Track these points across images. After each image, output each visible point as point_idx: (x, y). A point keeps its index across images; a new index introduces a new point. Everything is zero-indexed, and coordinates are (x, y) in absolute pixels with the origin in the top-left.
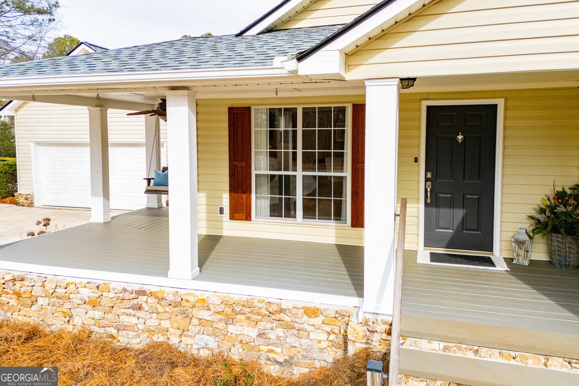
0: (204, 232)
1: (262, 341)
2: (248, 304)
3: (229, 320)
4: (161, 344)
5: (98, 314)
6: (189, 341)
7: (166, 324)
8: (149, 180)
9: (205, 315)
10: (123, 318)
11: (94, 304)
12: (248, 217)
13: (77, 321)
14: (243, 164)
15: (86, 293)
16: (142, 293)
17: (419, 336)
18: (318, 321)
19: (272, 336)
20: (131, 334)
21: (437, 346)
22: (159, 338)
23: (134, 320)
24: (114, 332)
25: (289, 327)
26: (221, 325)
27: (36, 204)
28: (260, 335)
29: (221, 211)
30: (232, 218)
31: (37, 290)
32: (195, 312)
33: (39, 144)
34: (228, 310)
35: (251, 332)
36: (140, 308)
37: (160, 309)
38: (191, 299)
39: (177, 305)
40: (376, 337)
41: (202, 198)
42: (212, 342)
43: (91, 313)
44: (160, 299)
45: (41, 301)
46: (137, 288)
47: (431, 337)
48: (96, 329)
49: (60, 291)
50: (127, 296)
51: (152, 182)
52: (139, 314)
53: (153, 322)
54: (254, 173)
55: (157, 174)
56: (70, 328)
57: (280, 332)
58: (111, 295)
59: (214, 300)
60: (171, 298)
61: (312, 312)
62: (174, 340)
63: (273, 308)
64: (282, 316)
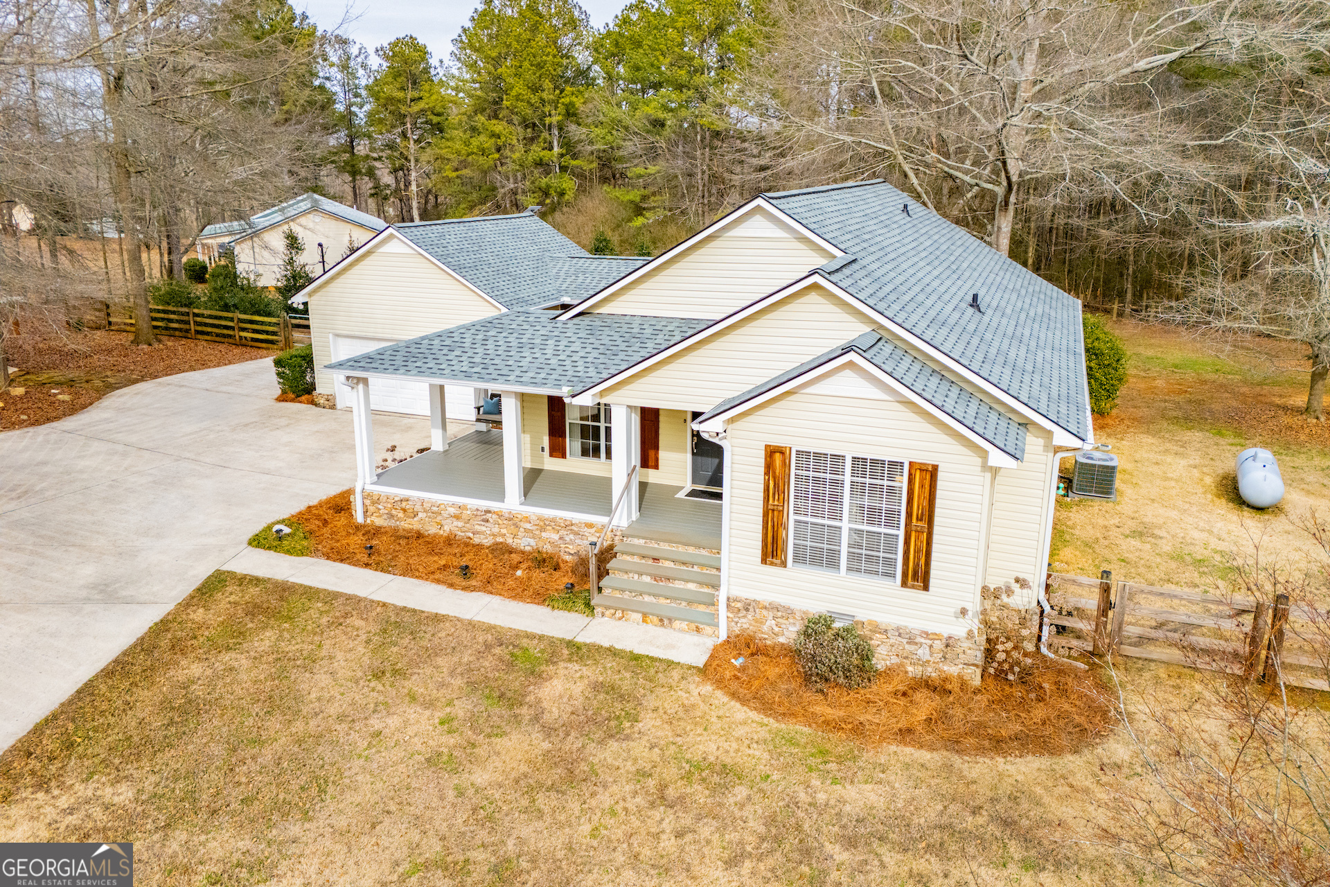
0: (528, 465)
1: (561, 542)
2: (553, 520)
3: (542, 529)
4: (502, 543)
5: (460, 524)
6: (519, 541)
7: (504, 531)
8: (479, 409)
9: (528, 526)
10: (477, 527)
11: (457, 517)
12: (564, 456)
13: (446, 528)
14: (559, 414)
15: (452, 510)
16: (489, 512)
17: (633, 536)
18: (592, 530)
19: (567, 539)
20: (482, 536)
21: (642, 542)
22: (500, 540)
23: (484, 529)
24: (471, 535)
25: (576, 534)
26: (537, 532)
27: (339, 406)
28: (560, 538)
29: (543, 449)
30: (551, 455)
31: (418, 508)
32: (522, 524)
33: (338, 335)
34: (542, 523)
35: (555, 537)
36: (487, 521)
37: (500, 522)
38: (519, 516)
39: (510, 520)
40: (617, 538)
41: (527, 438)
42: (532, 542)
43: (456, 523)
44: (500, 516)
45: (420, 515)
46: (485, 508)
47: (639, 537)
48: (459, 533)
49: (435, 509)
50: (479, 513)
51: (482, 409)
52: (487, 524)
53: (496, 530)
54: (567, 422)
55: (486, 402)
56: (441, 532)
57: (572, 536)
58: (469, 512)
59: (534, 518)
60: (507, 515)
61: (590, 526)
62: (510, 541)
63: (568, 523)
64: (573, 527)
